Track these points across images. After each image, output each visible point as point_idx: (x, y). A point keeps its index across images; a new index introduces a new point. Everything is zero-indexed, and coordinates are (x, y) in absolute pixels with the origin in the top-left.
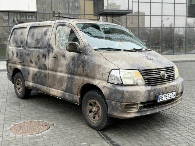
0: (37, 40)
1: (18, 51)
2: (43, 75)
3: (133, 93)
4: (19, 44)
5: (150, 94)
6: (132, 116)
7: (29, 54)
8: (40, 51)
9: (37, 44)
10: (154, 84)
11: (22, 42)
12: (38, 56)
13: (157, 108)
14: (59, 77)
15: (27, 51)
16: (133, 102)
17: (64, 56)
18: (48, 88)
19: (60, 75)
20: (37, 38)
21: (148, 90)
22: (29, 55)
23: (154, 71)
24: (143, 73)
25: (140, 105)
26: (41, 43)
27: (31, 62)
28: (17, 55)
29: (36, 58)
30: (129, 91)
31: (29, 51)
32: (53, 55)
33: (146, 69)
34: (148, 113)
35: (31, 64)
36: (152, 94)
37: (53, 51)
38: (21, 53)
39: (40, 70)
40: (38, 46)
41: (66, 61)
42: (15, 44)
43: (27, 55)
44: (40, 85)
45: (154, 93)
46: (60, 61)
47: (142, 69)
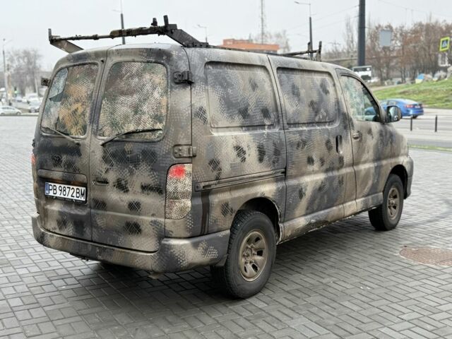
0: (312, 103)
1: (264, 142)
2: (336, 183)
4: (259, 118)
7: (304, 143)
8: (328, 130)
9: (313, 114)
11: (265, 113)
12: (328, 142)
14: (363, 173)
15: (294, 134)
17: (370, 132)
18: (341, 206)
19: (365, 169)
20: (310, 100)
22: (302, 144)
26: (322, 110)
27: (310, 161)
28: (262, 153)
29: (324, 147)
31: (300, 135)
32: (355, 134)
35: (310, 168)
37: (353, 126)
38: (274, 144)
39: (330, 174)
40: (317, 119)
41: (374, 139)
42: (238, 120)
43: (298, 145)
44: (322, 212)
46: (366, 141)
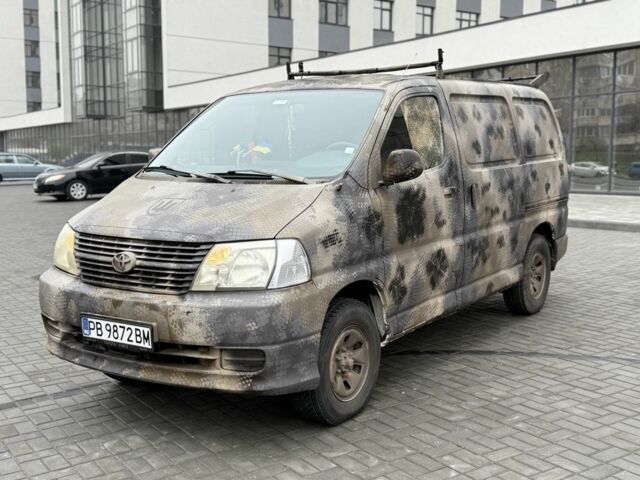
5: (68, 304)
25: (62, 329)
45: (77, 305)
47: (81, 230)
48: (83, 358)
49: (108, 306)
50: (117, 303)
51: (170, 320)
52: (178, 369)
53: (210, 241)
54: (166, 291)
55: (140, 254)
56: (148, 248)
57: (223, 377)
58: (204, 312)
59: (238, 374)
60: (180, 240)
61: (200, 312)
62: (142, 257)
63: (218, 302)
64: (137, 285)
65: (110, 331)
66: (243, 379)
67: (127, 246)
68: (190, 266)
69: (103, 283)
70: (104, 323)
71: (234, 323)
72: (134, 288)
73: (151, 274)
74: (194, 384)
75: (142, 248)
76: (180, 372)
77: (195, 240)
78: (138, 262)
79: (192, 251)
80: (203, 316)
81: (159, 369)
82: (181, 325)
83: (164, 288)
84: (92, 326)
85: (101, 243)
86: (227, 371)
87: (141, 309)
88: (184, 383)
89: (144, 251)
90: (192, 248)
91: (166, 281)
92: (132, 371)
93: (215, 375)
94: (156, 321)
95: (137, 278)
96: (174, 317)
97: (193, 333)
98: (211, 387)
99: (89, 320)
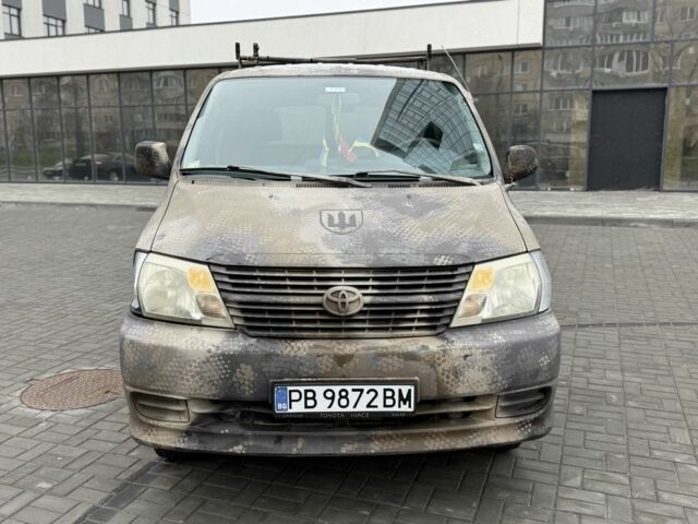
3: (154, 356)
5: (234, 371)
6: (162, 444)
10: (280, 334)
13: (298, 437)
16: (154, 390)
21: (223, 354)
23: (291, 279)
24: (227, 280)
25: (195, 409)
30: (139, 344)
33: (245, 264)
34: (238, 449)
36: (247, 373)
45: (258, 371)
47: (228, 262)
48: (251, 443)
49: (326, 364)
50: (342, 360)
51: (440, 369)
52: (435, 430)
53: (468, 261)
54: (414, 332)
55: (366, 287)
56: (375, 279)
57: (498, 427)
58: (488, 353)
59: (517, 421)
60: (427, 263)
61: (483, 354)
62: (370, 291)
63: (498, 337)
64: (363, 329)
65: (333, 398)
66: (521, 425)
67: (339, 279)
68: (453, 296)
69: (297, 334)
70: (319, 390)
71: (526, 359)
72: (360, 334)
73: (389, 312)
74: (461, 444)
75: (367, 279)
76: (437, 434)
77: (450, 263)
78: (368, 299)
79: (447, 277)
80: (488, 357)
81: (404, 435)
82: (456, 373)
83: (410, 328)
84: (295, 396)
85: (283, 279)
86: (503, 420)
87: (390, 361)
88: (447, 447)
89: (370, 283)
90: (449, 273)
91: (412, 320)
92: (356, 445)
93: (488, 428)
94: (416, 374)
95: (364, 321)
96: (447, 365)
97: (475, 380)
98: (485, 444)
99: (289, 388)
